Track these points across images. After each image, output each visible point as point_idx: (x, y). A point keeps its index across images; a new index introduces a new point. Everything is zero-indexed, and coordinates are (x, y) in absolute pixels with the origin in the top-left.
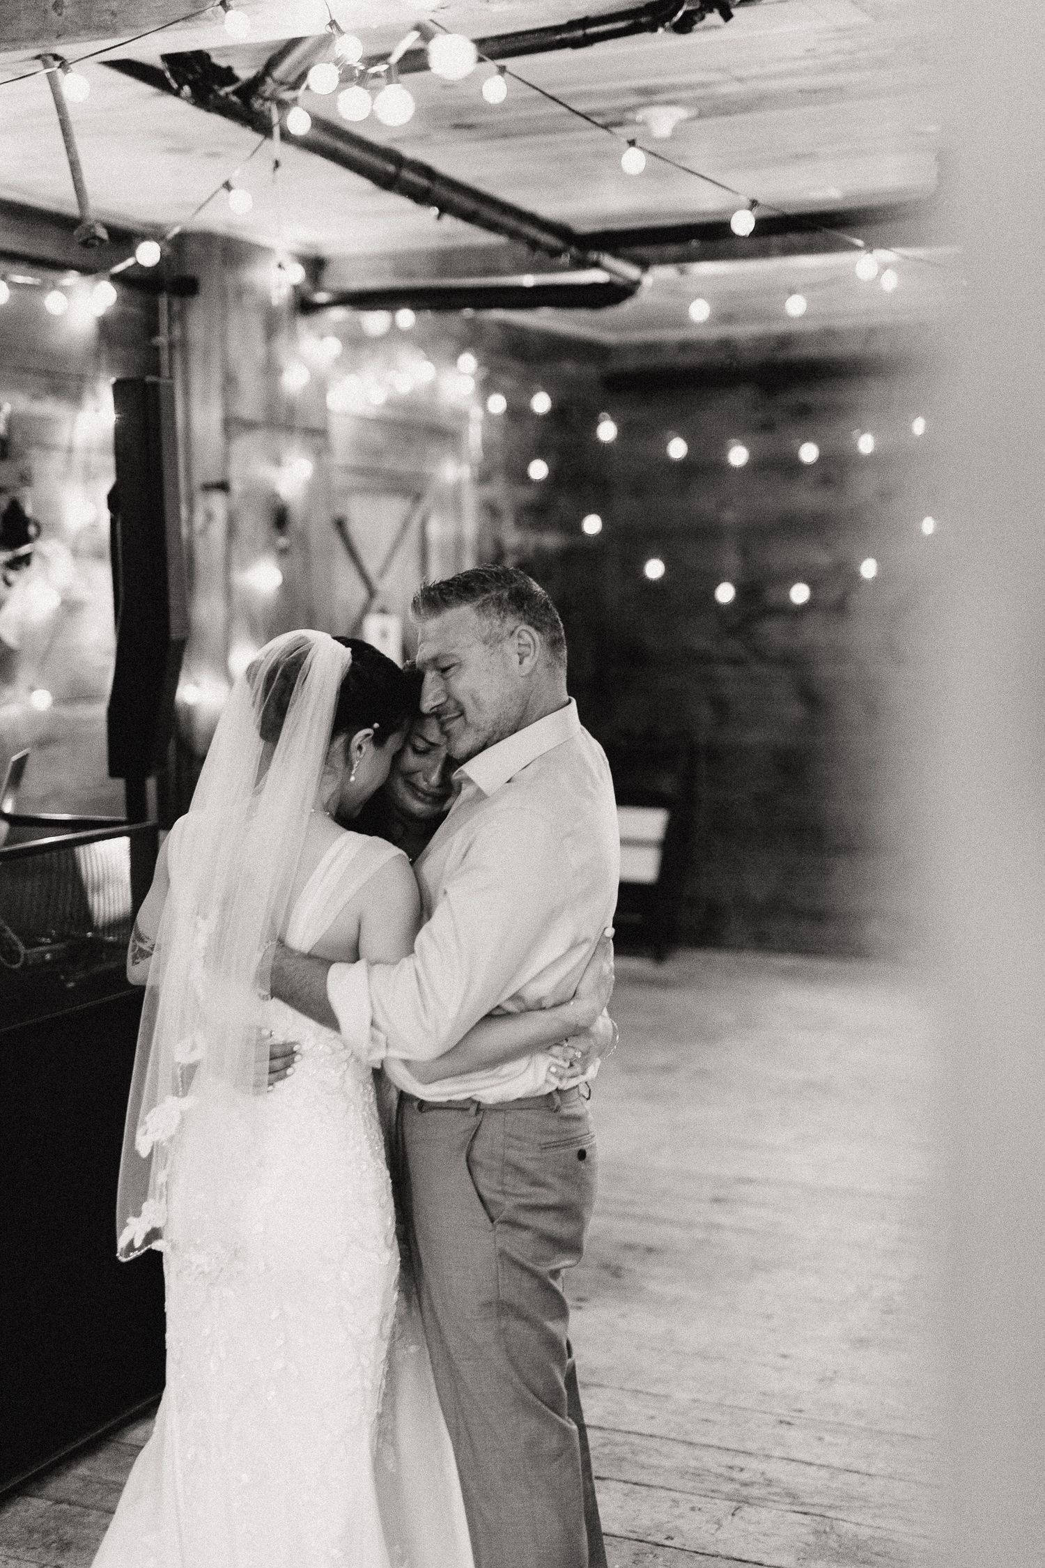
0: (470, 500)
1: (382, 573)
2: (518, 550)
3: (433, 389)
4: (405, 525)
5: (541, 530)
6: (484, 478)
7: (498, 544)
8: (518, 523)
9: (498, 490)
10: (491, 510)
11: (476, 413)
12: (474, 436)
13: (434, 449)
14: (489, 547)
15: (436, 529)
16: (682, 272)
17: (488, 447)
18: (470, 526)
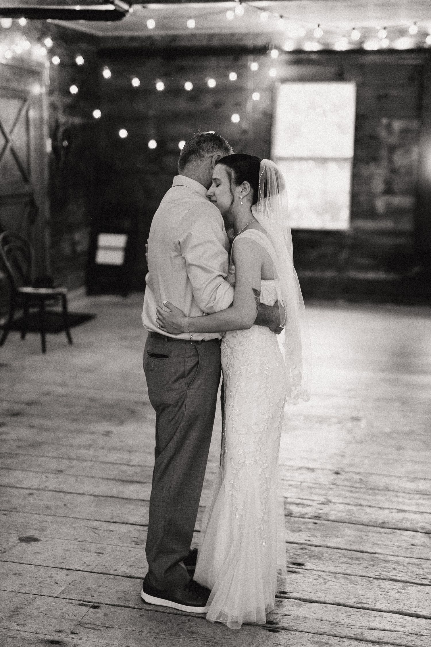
0: (46, 102)
1: (11, 132)
2: (64, 124)
3: (29, 53)
4: (20, 112)
5: (74, 116)
6: (51, 93)
7: (57, 121)
8: (64, 112)
9: (56, 98)
10: (53, 106)
11: (47, 64)
12: (46, 74)
13: (31, 79)
14: (53, 123)
15: (32, 114)
16: (144, 7)
17: (52, 79)
18: (46, 114)
